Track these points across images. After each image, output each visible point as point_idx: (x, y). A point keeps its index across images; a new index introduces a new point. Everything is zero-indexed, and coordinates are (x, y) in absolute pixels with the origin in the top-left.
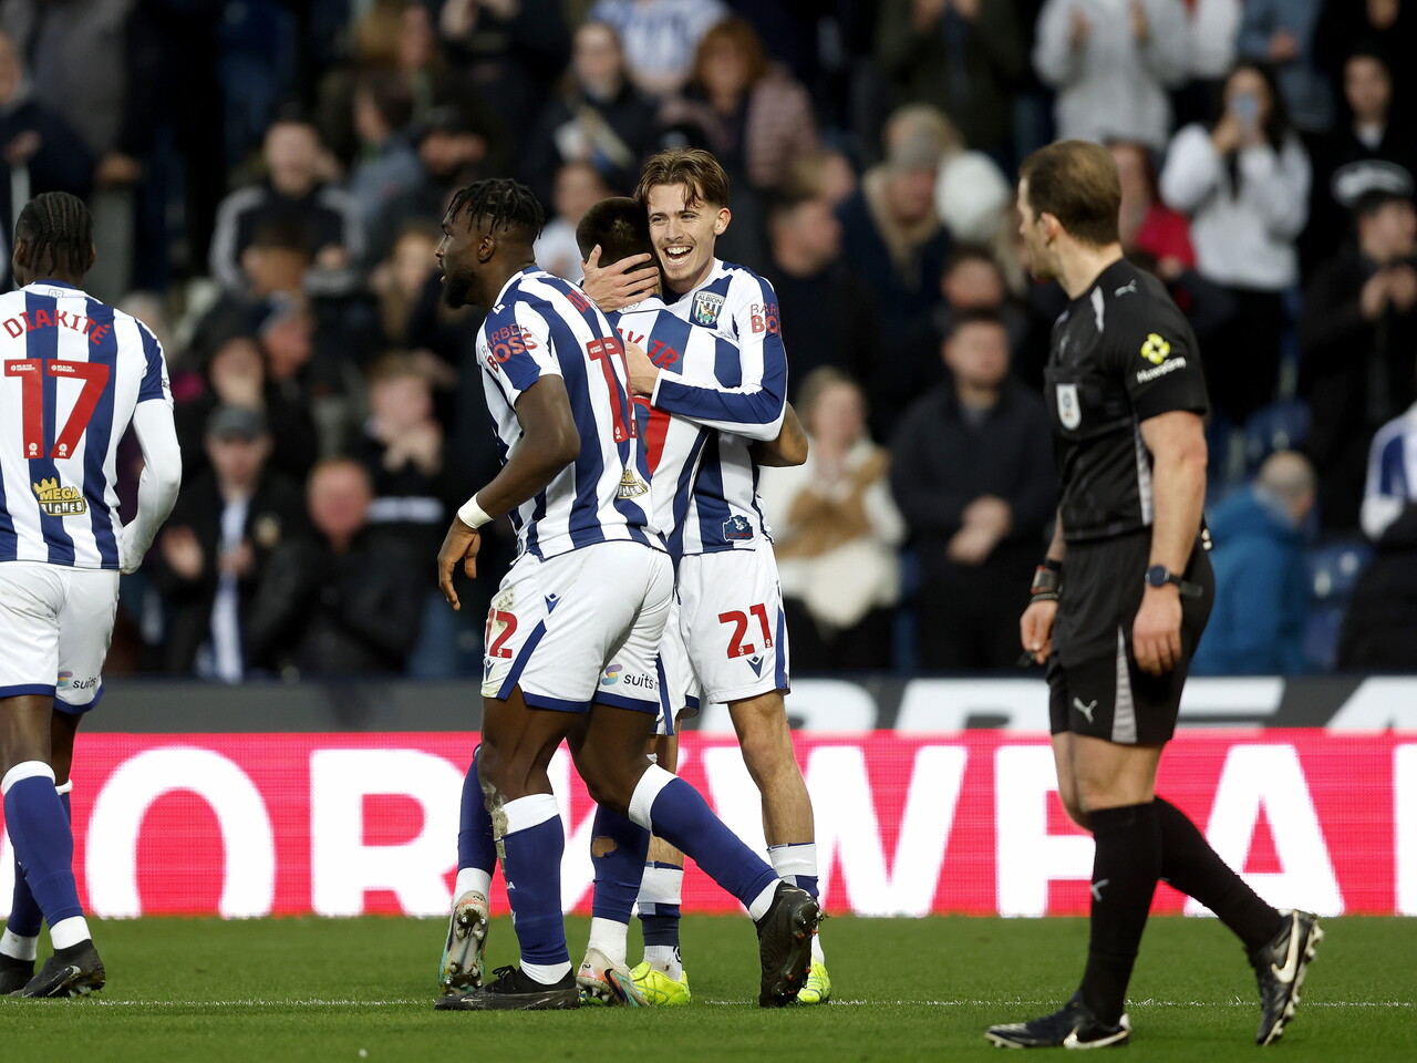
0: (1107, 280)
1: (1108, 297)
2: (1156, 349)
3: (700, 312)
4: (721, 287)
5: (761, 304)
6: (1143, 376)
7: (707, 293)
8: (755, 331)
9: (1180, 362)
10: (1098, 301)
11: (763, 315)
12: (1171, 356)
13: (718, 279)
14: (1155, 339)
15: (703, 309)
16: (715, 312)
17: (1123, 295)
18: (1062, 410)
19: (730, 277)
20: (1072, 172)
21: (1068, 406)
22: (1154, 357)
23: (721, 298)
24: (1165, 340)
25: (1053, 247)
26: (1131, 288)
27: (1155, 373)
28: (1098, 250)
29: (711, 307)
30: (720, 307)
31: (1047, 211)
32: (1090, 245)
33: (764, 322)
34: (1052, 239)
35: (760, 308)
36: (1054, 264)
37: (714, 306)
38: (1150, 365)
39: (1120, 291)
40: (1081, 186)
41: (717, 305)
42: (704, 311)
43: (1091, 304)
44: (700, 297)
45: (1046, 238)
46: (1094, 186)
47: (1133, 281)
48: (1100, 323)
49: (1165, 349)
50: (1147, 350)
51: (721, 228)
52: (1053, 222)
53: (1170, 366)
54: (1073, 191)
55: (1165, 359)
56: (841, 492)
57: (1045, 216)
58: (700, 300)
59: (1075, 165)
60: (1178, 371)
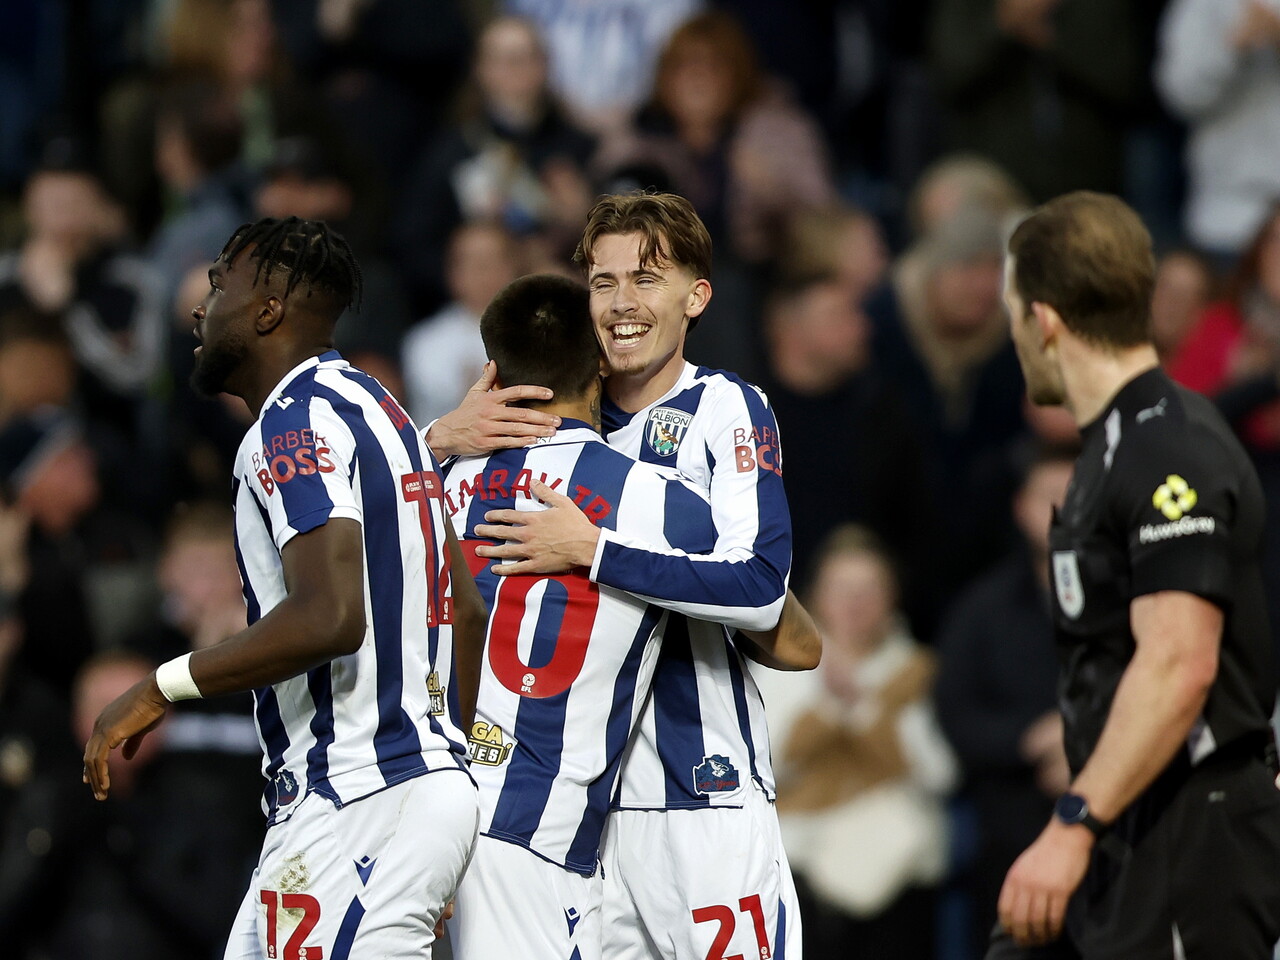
0: (1129, 398)
1: (1127, 424)
2: (1175, 497)
3: (656, 437)
4: (689, 401)
5: (749, 428)
6: (1148, 534)
7: (667, 410)
8: (741, 469)
9: (1207, 524)
10: (1114, 430)
11: (752, 445)
12: (1194, 513)
13: (685, 390)
14: (1176, 483)
15: (660, 433)
16: (678, 437)
17: (1148, 422)
18: (1061, 590)
19: (702, 386)
20: (1074, 241)
21: (1067, 584)
22: (1171, 510)
23: (686, 416)
24: (1190, 487)
25: (1051, 353)
26: (1159, 410)
27: (1165, 531)
28: (1116, 355)
29: (671, 430)
30: (685, 430)
31: (1041, 301)
32: (1105, 350)
33: (754, 456)
34: (1050, 341)
35: (748, 434)
36: (1054, 377)
37: (676, 428)
38: (1160, 519)
39: (1144, 415)
40: (1087, 261)
41: (681, 427)
42: (661, 437)
43: (1104, 433)
44: (657, 416)
45: (1041, 340)
46: (1107, 262)
47: (1163, 401)
48: (1108, 459)
49: (1188, 499)
50: (1161, 497)
51: (696, 308)
52: (1049, 316)
53: (1189, 526)
54: (1077, 270)
55: (1184, 514)
56: (864, 716)
57: (1038, 308)
58: (656, 420)
59: (1079, 230)
60: (1198, 537)
